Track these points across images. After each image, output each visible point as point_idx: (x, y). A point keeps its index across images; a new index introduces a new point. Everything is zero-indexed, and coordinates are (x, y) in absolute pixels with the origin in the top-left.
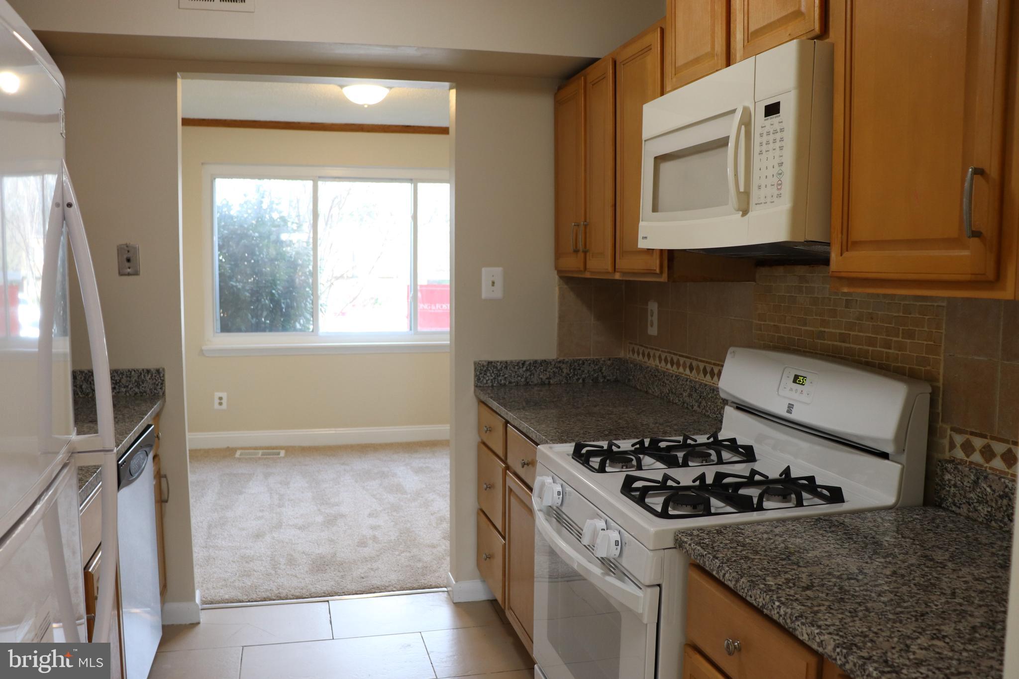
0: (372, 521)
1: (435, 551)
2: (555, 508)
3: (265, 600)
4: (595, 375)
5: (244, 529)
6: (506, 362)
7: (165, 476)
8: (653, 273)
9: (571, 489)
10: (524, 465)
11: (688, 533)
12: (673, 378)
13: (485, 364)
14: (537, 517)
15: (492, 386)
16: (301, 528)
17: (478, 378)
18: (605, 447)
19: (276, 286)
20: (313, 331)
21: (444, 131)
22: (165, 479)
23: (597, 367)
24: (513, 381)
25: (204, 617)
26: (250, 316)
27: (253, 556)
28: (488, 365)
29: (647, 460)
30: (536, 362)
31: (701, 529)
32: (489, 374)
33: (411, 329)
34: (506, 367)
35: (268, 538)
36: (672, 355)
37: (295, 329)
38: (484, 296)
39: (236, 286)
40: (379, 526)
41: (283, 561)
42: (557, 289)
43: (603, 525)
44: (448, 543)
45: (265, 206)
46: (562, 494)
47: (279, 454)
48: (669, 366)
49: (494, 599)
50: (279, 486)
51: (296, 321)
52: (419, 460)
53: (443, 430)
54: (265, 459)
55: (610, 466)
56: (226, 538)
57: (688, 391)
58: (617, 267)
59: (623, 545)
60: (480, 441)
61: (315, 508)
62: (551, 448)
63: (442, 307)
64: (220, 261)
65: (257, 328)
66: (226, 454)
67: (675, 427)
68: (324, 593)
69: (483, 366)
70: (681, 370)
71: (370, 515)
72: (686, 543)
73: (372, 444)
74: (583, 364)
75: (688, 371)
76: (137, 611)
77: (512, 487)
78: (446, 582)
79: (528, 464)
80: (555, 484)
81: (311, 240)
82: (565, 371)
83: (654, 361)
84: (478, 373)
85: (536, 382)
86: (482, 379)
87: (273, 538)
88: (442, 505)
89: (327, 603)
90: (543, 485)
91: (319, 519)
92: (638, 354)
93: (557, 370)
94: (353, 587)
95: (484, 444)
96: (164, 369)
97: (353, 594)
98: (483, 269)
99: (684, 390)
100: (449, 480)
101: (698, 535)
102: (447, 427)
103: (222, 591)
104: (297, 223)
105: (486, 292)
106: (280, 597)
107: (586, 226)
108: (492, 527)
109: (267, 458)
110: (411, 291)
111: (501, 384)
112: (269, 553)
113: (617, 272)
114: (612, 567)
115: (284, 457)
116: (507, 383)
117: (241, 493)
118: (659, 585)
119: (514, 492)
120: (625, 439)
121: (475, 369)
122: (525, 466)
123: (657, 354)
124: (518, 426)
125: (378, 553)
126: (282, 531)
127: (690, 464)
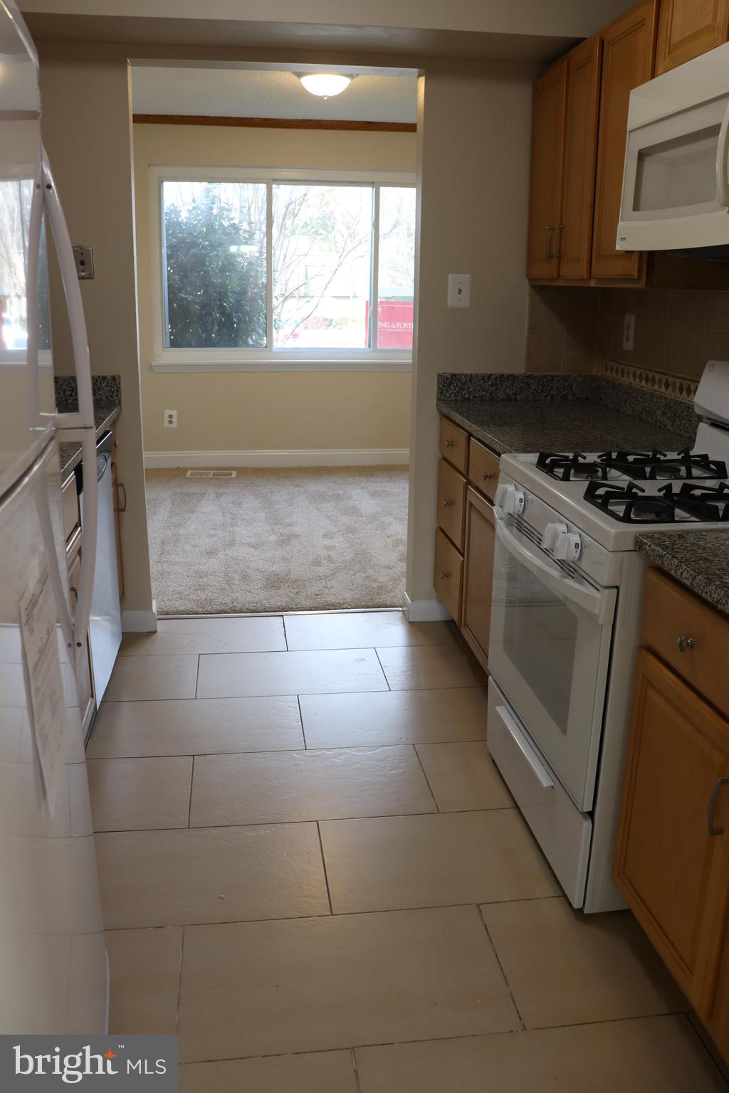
0: (326, 542)
1: (390, 572)
2: (516, 516)
3: (219, 612)
4: (565, 392)
5: (197, 546)
6: (471, 375)
7: (122, 485)
8: (630, 279)
9: (534, 497)
10: (486, 477)
11: (650, 536)
12: (648, 395)
13: (449, 376)
14: (498, 526)
15: (456, 400)
16: (255, 546)
17: (441, 391)
18: (571, 458)
19: (228, 298)
20: (266, 347)
21: (411, 128)
22: (122, 487)
23: (566, 384)
24: (477, 395)
25: (161, 626)
26: (200, 331)
27: (207, 571)
28: (452, 377)
29: (613, 473)
30: (502, 376)
31: (663, 533)
32: (452, 388)
33: (369, 347)
34: (471, 381)
35: (221, 555)
36: (647, 372)
37: (247, 345)
38: (449, 304)
39: (186, 299)
40: (334, 547)
41: (237, 577)
42: (528, 299)
43: (564, 528)
44: (404, 565)
45: (215, 211)
46: (525, 501)
47: (231, 475)
48: (644, 383)
49: (451, 619)
50: (232, 505)
51: (248, 336)
52: (375, 485)
53: (403, 454)
54: (217, 479)
55: (575, 476)
56: (179, 554)
57: (662, 409)
58: (592, 273)
59: (583, 547)
60: (441, 457)
61: (269, 528)
62: (515, 457)
63: (402, 325)
64: (169, 271)
65: (207, 343)
66: (176, 474)
67: (646, 444)
68: (278, 608)
69: (447, 379)
70: (656, 387)
71: (325, 536)
72: (646, 544)
73: (326, 467)
74: (553, 380)
75: (663, 389)
76: (97, 618)
77: (473, 503)
78: (401, 601)
79: (490, 477)
80: (517, 492)
81: (264, 250)
82: (533, 386)
83: (628, 378)
84: (441, 386)
85: (502, 397)
86: (445, 392)
87: (227, 555)
88: (400, 529)
89: (281, 617)
90: (505, 492)
91: (273, 538)
92: (612, 371)
93: (524, 386)
94: (307, 603)
95: (445, 459)
96: (119, 378)
97: (307, 610)
98: (450, 276)
99: (658, 409)
100: (407, 504)
101: (659, 538)
102: (406, 451)
103: (177, 603)
104: (248, 231)
105: (452, 300)
106: (235, 610)
107: (561, 230)
108: (450, 544)
109: (219, 478)
110: (370, 306)
111: (465, 399)
112: (223, 569)
113: (593, 278)
114: (571, 571)
115: (235, 478)
116: (471, 397)
117: (193, 512)
118: (617, 587)
119: (474, 507)
120: (591, 452)
121: (438, 381)
122: (488, 479)
123: (632, 370)
124: (481, 438)
125: (332, 573)
126: (235, 548)
127: (658, 478)
